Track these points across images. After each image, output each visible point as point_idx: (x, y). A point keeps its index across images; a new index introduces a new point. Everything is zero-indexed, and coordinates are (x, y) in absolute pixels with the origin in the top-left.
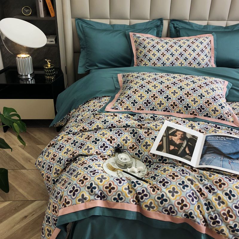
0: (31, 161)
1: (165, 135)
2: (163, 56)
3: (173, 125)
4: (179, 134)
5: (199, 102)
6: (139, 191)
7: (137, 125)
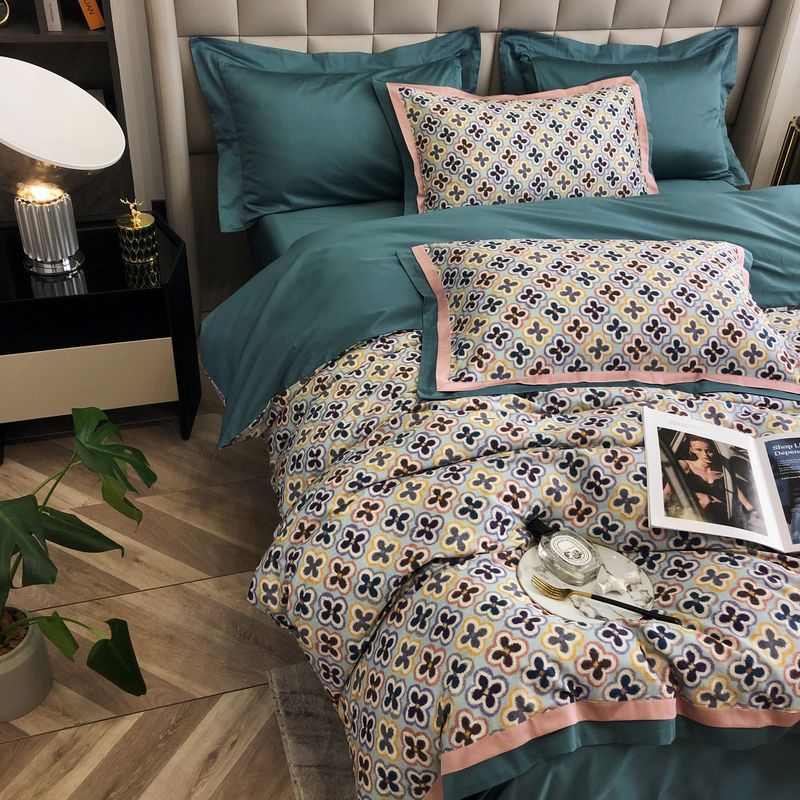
0: (141, 558)
1: (666, 460)
2: (510, 162)
3: (671, 422)
4: (700, 450)
5: (706, 332)
6: (681, 659)
7: (571, 435)
